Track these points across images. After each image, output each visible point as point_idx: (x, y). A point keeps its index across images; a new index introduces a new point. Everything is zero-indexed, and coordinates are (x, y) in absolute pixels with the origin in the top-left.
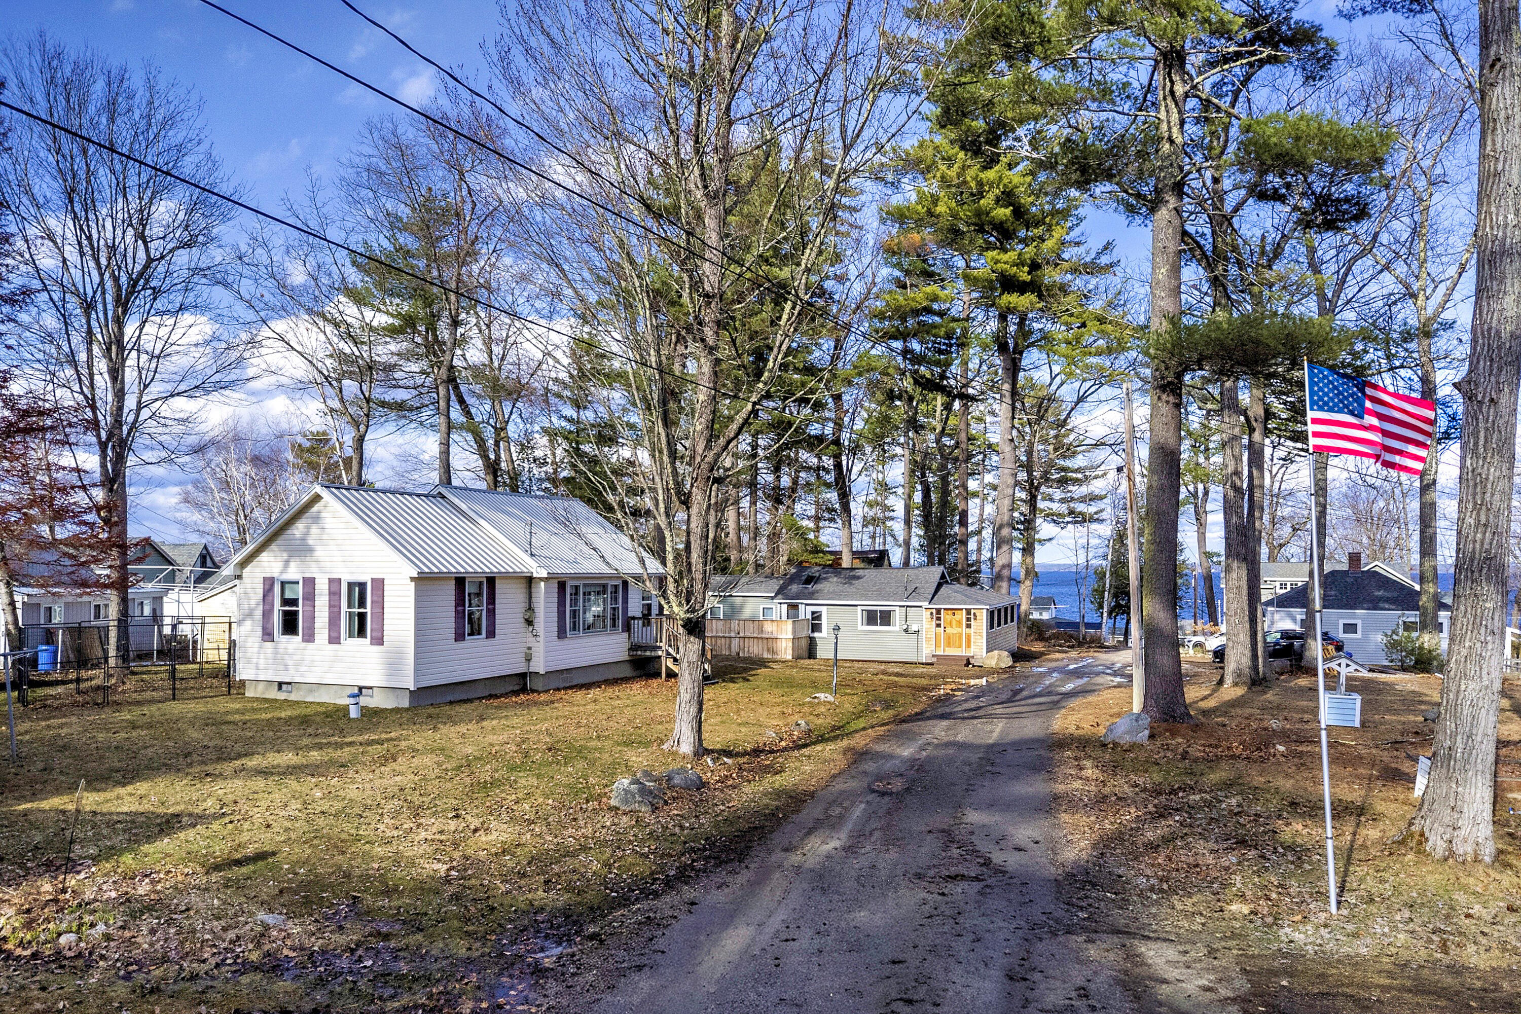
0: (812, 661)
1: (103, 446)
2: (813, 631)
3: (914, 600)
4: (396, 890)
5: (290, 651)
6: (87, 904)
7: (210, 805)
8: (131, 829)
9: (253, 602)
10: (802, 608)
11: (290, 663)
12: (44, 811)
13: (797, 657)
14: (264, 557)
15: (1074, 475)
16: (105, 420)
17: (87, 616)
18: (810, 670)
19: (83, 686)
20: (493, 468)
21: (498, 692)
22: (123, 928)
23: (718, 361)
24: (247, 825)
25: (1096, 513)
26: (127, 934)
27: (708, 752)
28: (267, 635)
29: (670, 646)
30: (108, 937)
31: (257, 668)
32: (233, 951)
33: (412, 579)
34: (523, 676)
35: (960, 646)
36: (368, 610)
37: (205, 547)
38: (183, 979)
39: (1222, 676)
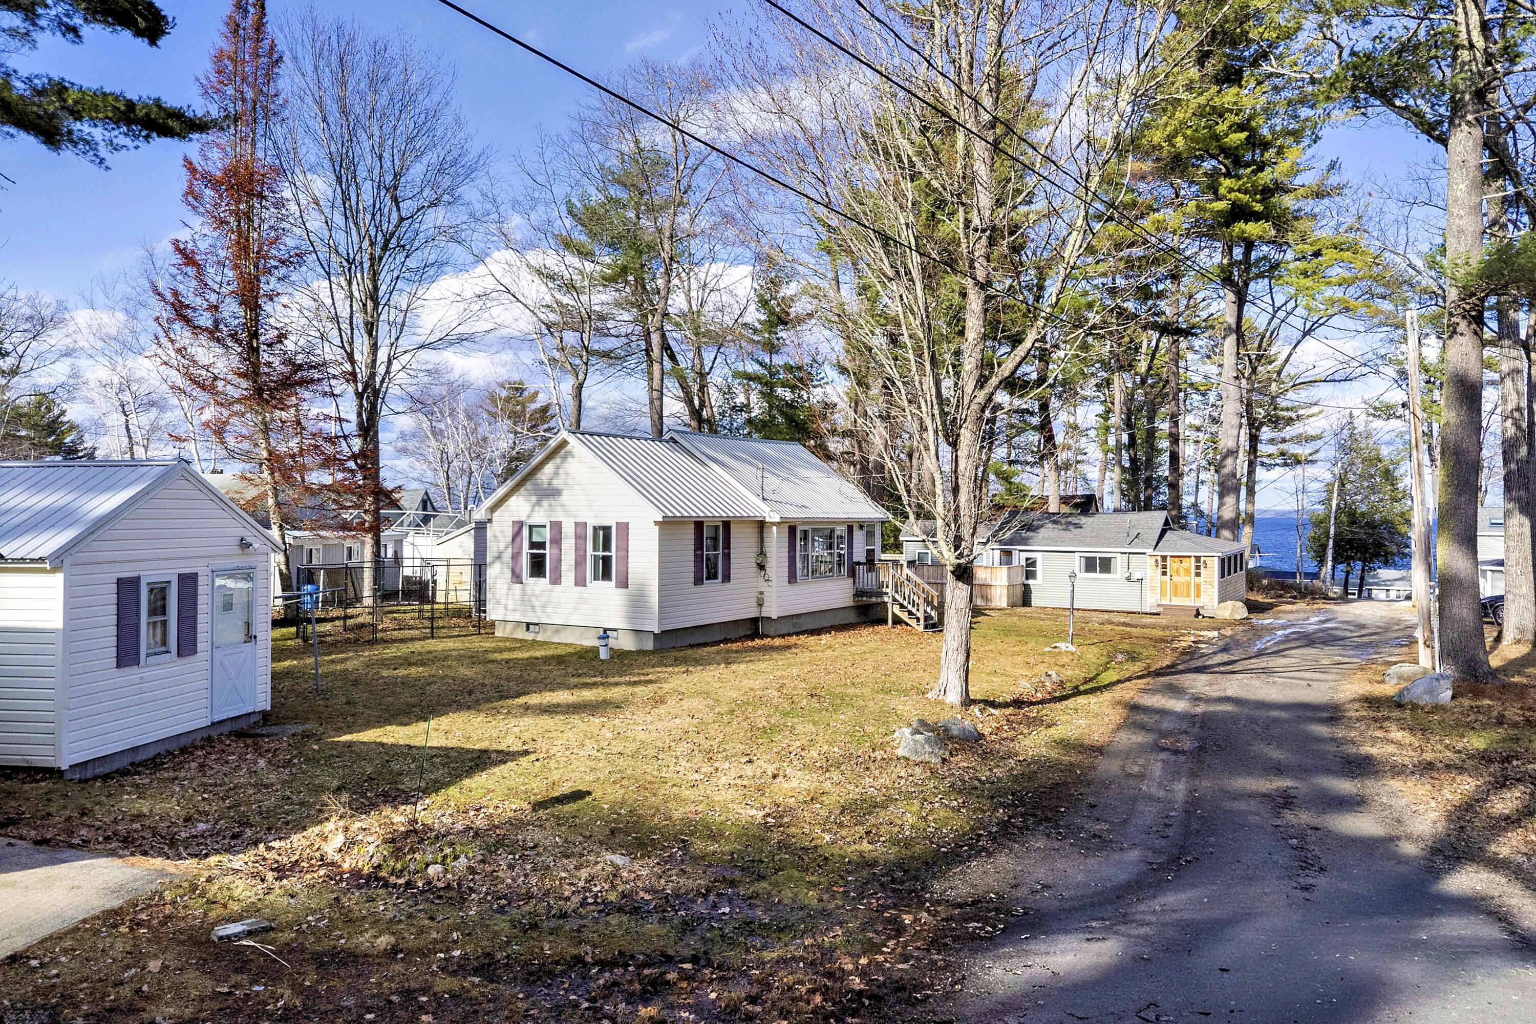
0: (1027, 609)
1: (359, 396)
2: (1027, 578)
3: (1136, 546)
4: (722, 835)
5: (537, 593)
6: (444, 836)
7: (511, 743)
8: (447, 763)
9: (502, 546)
10: (1015, 555)
11: (537, 604)
12: (363, 743)
13: (1013, 605)
14: (513, 501)
15: (1285, 413)
16: (363, 373)
17: (341, 559)
18: (1030, 618)
19: (350, 622)
20: (696, 414)
21: (733, 637)
22: (483, 861)
23: (989, 298)
24: (552, 764)
25: (1310, 455)
26: (488, 869)
27: (974, 702)
28: (517, 577)
29: (897, 592)
30: (472, 870)
31: (506, 609)
32: (591, 891)
33: (656, 523)
34: (755, 621)
35: (1188, 596)
36: (613, 553)
37: (426, 493)
38: (554, 916)
39: (1500, 633)
